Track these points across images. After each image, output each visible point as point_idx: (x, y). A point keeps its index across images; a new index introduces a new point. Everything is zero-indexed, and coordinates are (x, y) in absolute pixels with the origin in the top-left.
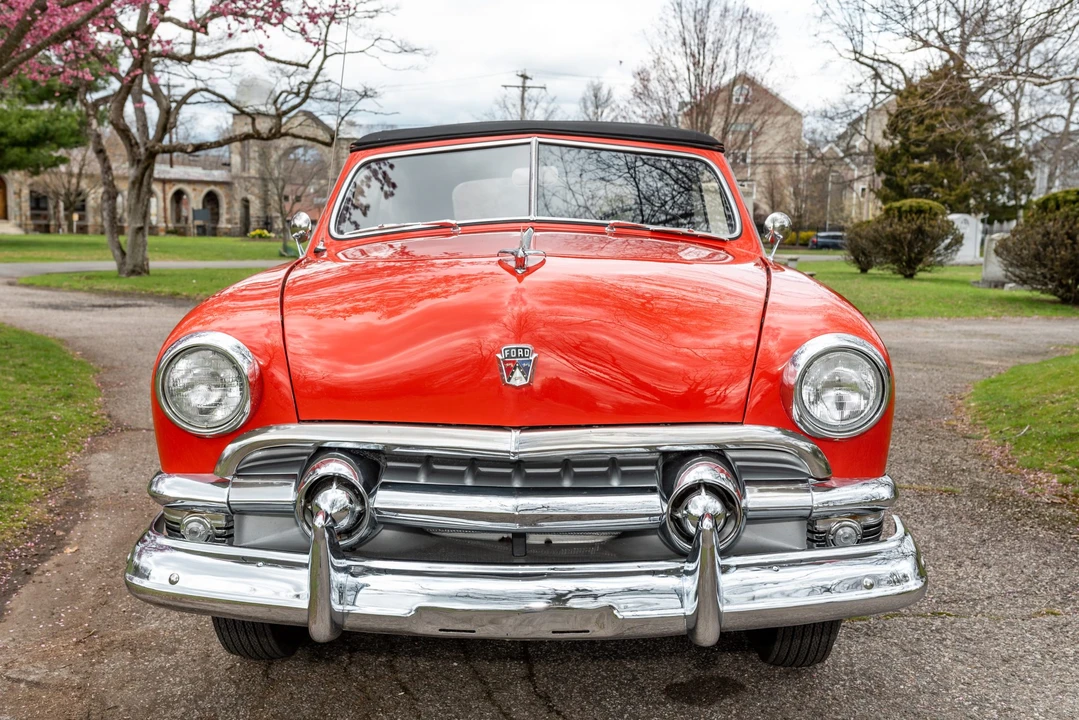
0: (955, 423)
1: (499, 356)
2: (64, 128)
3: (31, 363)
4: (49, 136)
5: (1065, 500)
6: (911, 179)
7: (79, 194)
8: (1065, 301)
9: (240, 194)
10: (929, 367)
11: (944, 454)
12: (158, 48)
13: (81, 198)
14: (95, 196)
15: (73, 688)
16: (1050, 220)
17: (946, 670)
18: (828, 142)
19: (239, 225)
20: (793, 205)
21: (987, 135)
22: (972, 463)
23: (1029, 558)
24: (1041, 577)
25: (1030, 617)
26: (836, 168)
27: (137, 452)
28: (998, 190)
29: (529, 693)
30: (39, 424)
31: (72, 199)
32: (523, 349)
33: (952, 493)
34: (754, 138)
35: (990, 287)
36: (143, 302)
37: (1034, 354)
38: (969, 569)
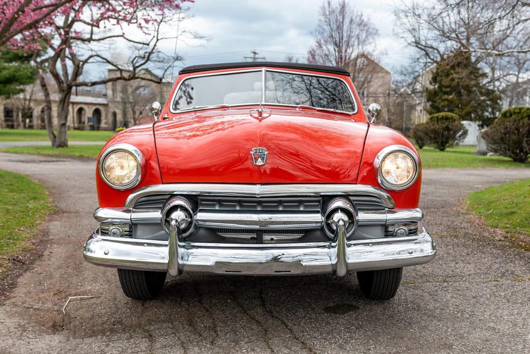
0: (459, 210)
1: (251, 152)
2: (23, 75)
3: (15, 184)
4: (15, 79)
5: (506, 239)
6: (443, 104)
7: (30, 109)
8: (515, 160)
9: (112, 110)
10: (449, 187)
11: (453, 222)
12: (73, 35)
13: (31, 111)
14: (37, 111)
15: (55, 311)
16: (507, 122)
17: (448, 301)
18: (404, 86)
19: (111, 126)
20: (387, 117)
21: (480, 83)
22: (464, 225)
23: (488, 260)
24: (493, 267)
25: (486, 282)
26: (407, 99)
27: (72, 221)
28: (485, 110)
29: (263, 311)
30: (23, 209)
31: (26, 111)
32: (262, 149)
33: (456, 236)
34: (368, 84)
35: (481, 155)
36: (66, 160)
37: (499, 183)
38: (461, 264)
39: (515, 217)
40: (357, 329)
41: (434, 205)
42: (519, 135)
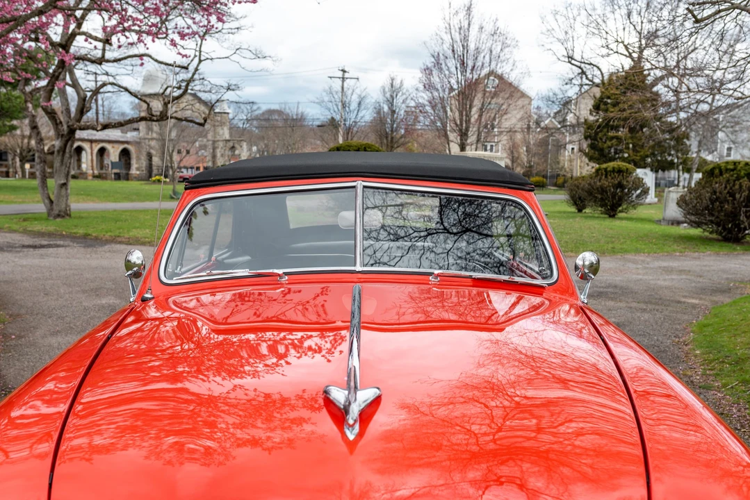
4: (4, 112)
6: (609, 143)
7: (30, 151)
8: (726, 239)
9: (145, 150)
13: (31, 153)
16: (716, 183)
18: (549, 118)
19: (145, 172)
20: (526, 159)
26: (555, 134)
28: (666, 152)
31: (25, 154)
34: (502, 116)
35: (669, 225)
36: (62, 243)
37: (722, 292)
42: (734, 204)
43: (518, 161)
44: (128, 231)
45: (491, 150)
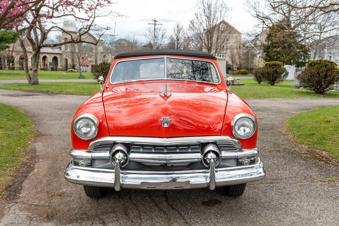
0: (282, 131)
1: (161, 120)
2: (8, 37)
3: (10, 115)
4: (3, 39)
5: (308, 152)
6: (273, 54)
7: (12, 57)
8: (317, 93)
9: (64, 57)
10: (276, 114)
11: (278, 140)
12: (42, 13)
13: (13, 59)
14: (17, 59)
15: (47, 206)
16: (313, 69)
17: (273, 196)
18: (249, 42)
19: (64, 67)
20: (238, 61)
21: (296, 41)
22: (285, 142)
23: (297, 168)
24: (299, 173)
25: (295, 183)
26: (251, 50)
27: (48, 142)
28: (300, 58)
30: (18, 134)
31: (10, 58)
32: (167, 118)
33: (279, 151)
34: (227, 41)
35: (296, 88)
36: (38, 94)
37: (306, 109)
38: (281, 171)
39: (315, 137)
40: (221, 216)
41: (266, 128)
42: (319, 77)
43: (235, 62)
44: (65, 90)
45: (223, 57)
